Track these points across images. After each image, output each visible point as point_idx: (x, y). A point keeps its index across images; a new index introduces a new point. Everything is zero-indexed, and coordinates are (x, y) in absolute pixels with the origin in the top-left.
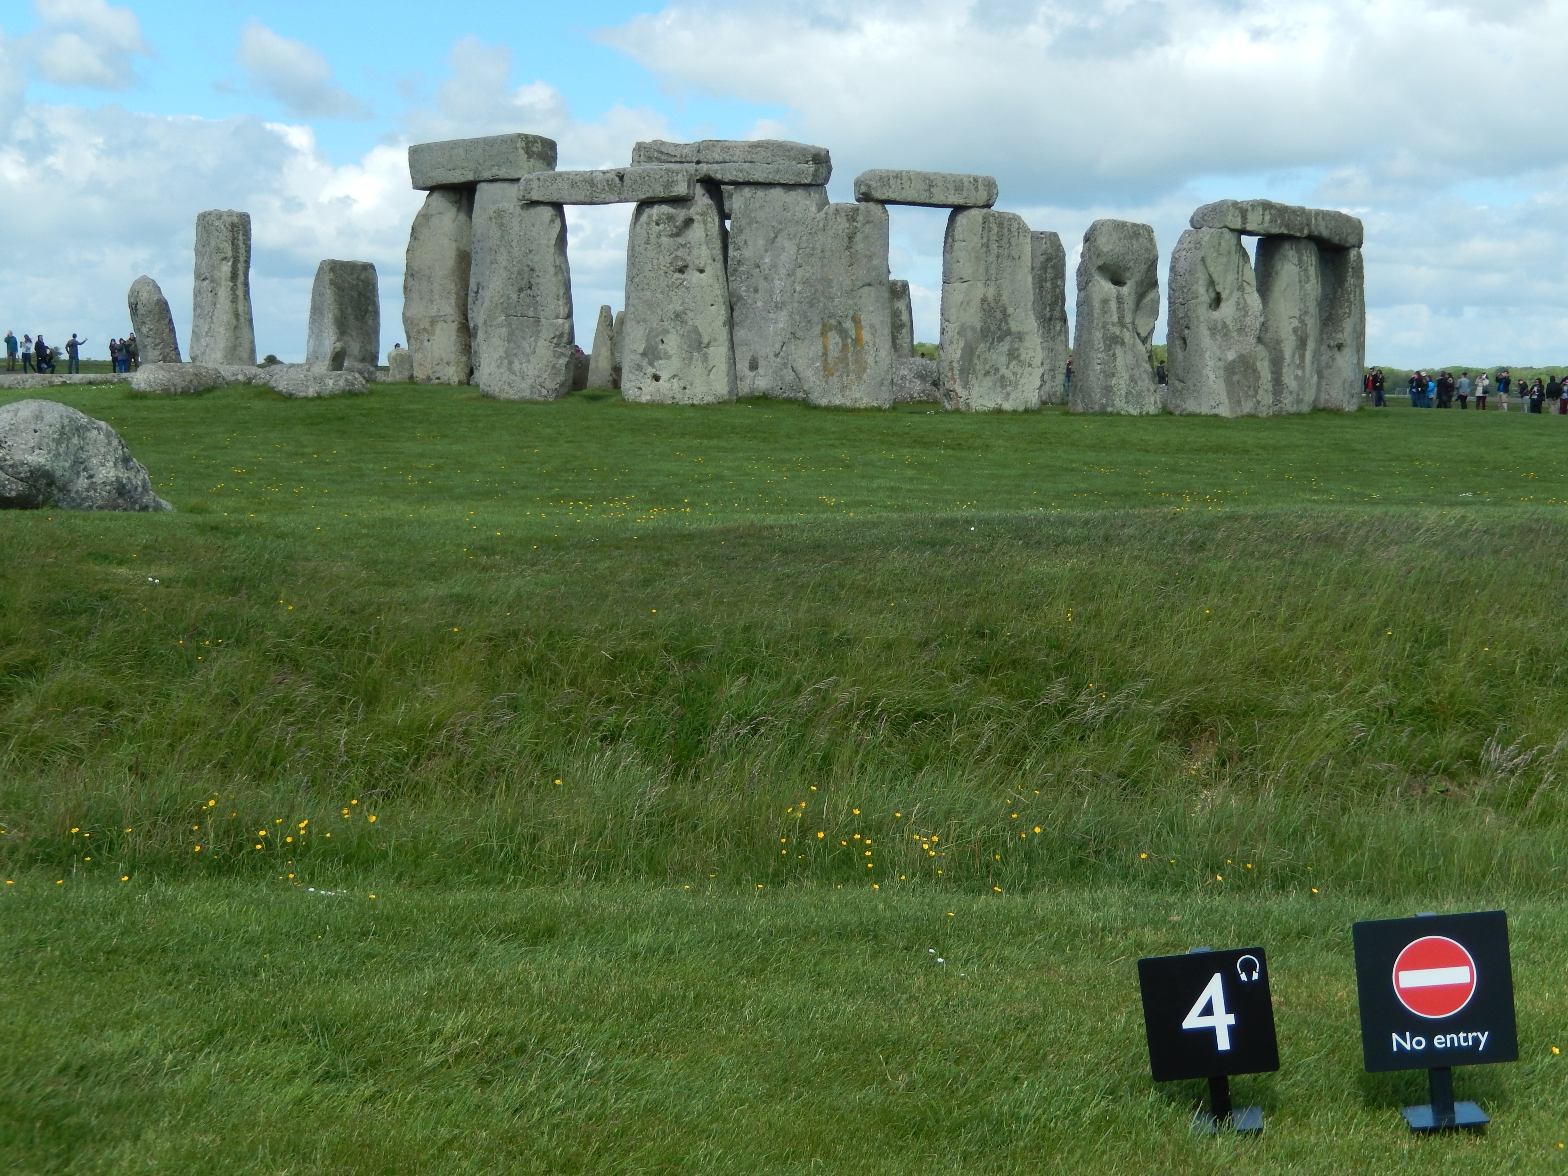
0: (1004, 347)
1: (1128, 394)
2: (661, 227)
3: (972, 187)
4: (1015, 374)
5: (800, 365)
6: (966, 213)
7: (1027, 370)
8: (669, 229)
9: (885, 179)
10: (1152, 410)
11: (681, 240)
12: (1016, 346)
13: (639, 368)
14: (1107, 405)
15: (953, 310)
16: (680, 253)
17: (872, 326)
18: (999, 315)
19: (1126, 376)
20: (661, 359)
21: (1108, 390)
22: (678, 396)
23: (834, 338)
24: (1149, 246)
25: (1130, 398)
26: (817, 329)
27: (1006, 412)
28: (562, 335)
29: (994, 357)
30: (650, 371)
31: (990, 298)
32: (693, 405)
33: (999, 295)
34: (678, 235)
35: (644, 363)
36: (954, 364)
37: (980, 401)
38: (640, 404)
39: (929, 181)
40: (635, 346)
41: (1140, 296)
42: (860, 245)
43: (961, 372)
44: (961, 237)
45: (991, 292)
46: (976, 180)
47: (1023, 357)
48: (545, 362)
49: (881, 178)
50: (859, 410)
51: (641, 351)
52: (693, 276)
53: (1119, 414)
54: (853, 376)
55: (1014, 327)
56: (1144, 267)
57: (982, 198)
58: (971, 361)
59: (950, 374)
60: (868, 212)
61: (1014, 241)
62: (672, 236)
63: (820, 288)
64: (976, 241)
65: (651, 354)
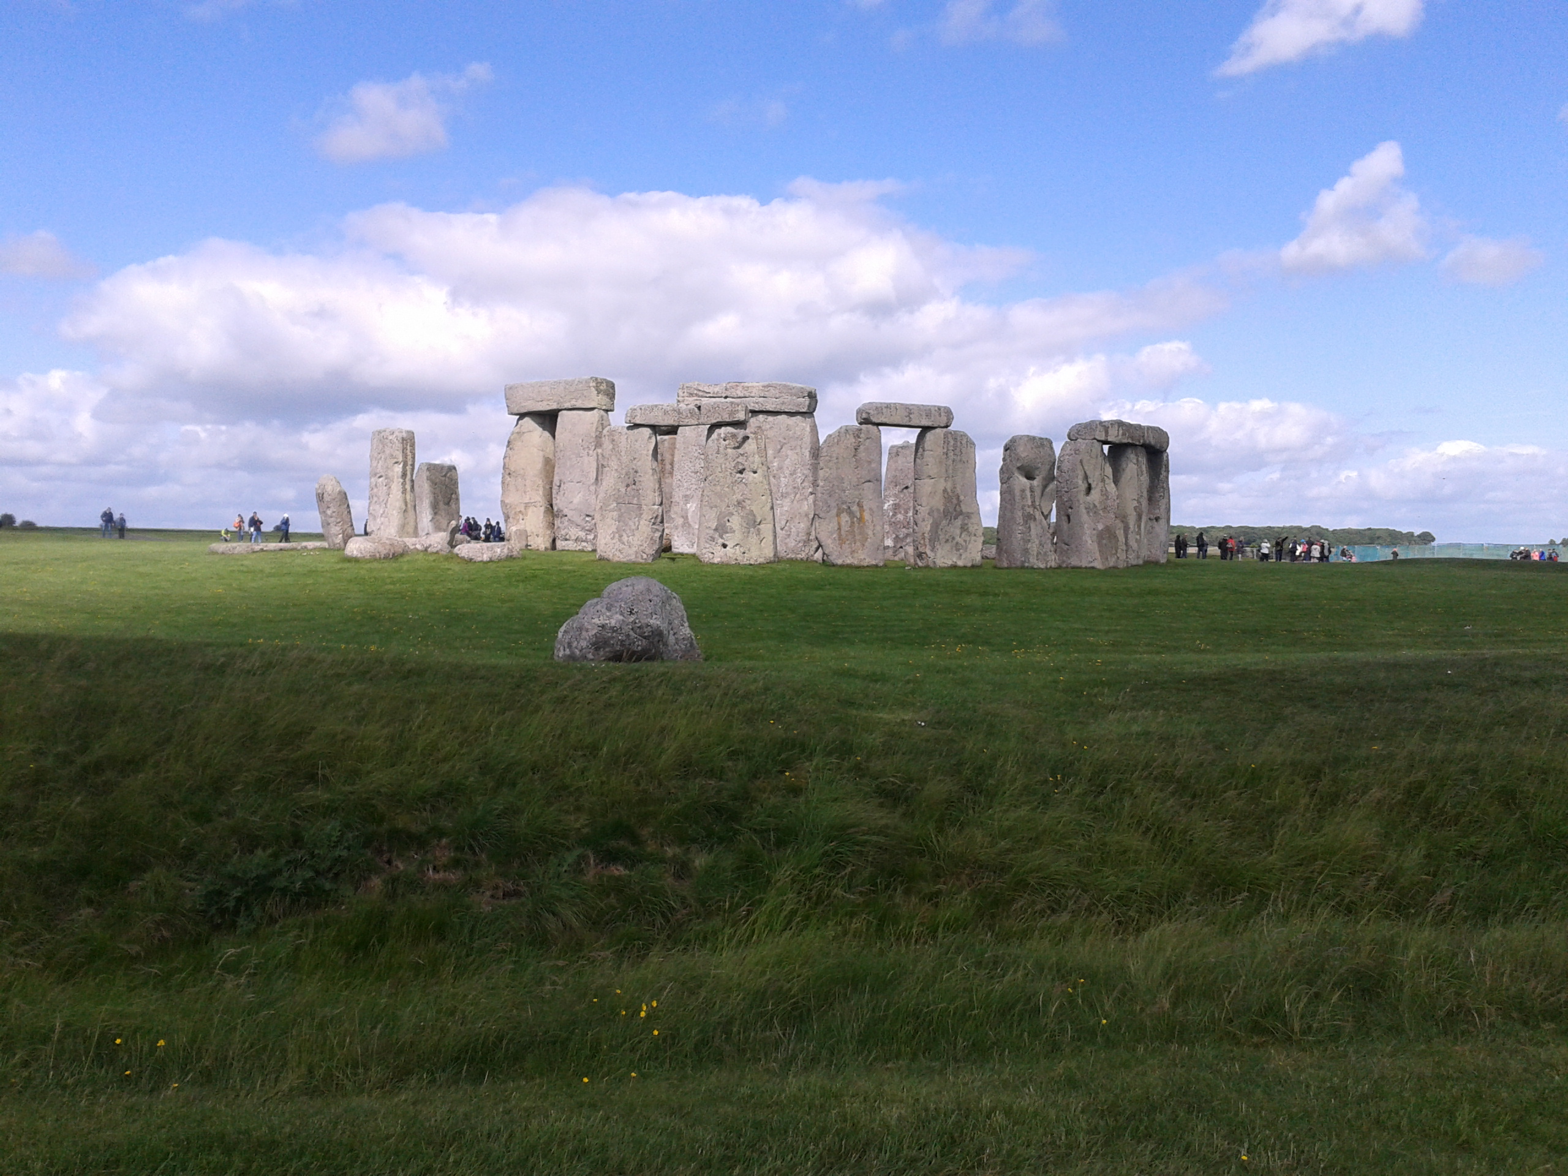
0: (958, 522)
1: (1039, 553)
2: (727, 442)
3: (937, 414)
4: (965, 541)
5: (823, 537)
6: (933, 431)
7: (973, 538)
8: (734, 444)
9: (880, 408)
10: (1053, 564)
11: (740, 451)
12: (966, 522)
13: (713, 539)
14: (1025, 561)
15: (924, 498)
16: (740, 460)
17: (871, 509)
18: (955, 501)
19: (1037, 542)
20: (727, 533)
21: (1026, 551)
22: (739, 558)
23: (845, 518)
24: (1050, 452)
25: (1040, 557)
26: (834, 511)
27: (960, 567)
28: (656, 517)
29: (952, 529)
30: (721, 541)
31: (949, 490)
32: (751, 565)
33: (955, 488)
34: (738, 447)
35: (716, 536)
36: (926, 535)
37: (942, 560)
38: (714, 564)
39: (909, 409)
40: (710, 524)
41: (1045, 487)
42: (862, 454)
43: (930, 540)
44: (930, 448)
45: (949, 486)
46: (939, 408)
47: (970, 529)
48: (645, 535)
49: (877, 408)
50: (864, 567)
51: (714, 527)
52: (748, 476)
53: (1032, 568)
54: (858, 544)
55: (964, 509)
56: (1048, 467)
57: (943, 421)
58: (937, 532)
59: (922, 542)
60: (868, 432)
61: (964, 450)
62: (735, 448)
63: (836, 483)
64: (940, 451)
65: (721, 529)
